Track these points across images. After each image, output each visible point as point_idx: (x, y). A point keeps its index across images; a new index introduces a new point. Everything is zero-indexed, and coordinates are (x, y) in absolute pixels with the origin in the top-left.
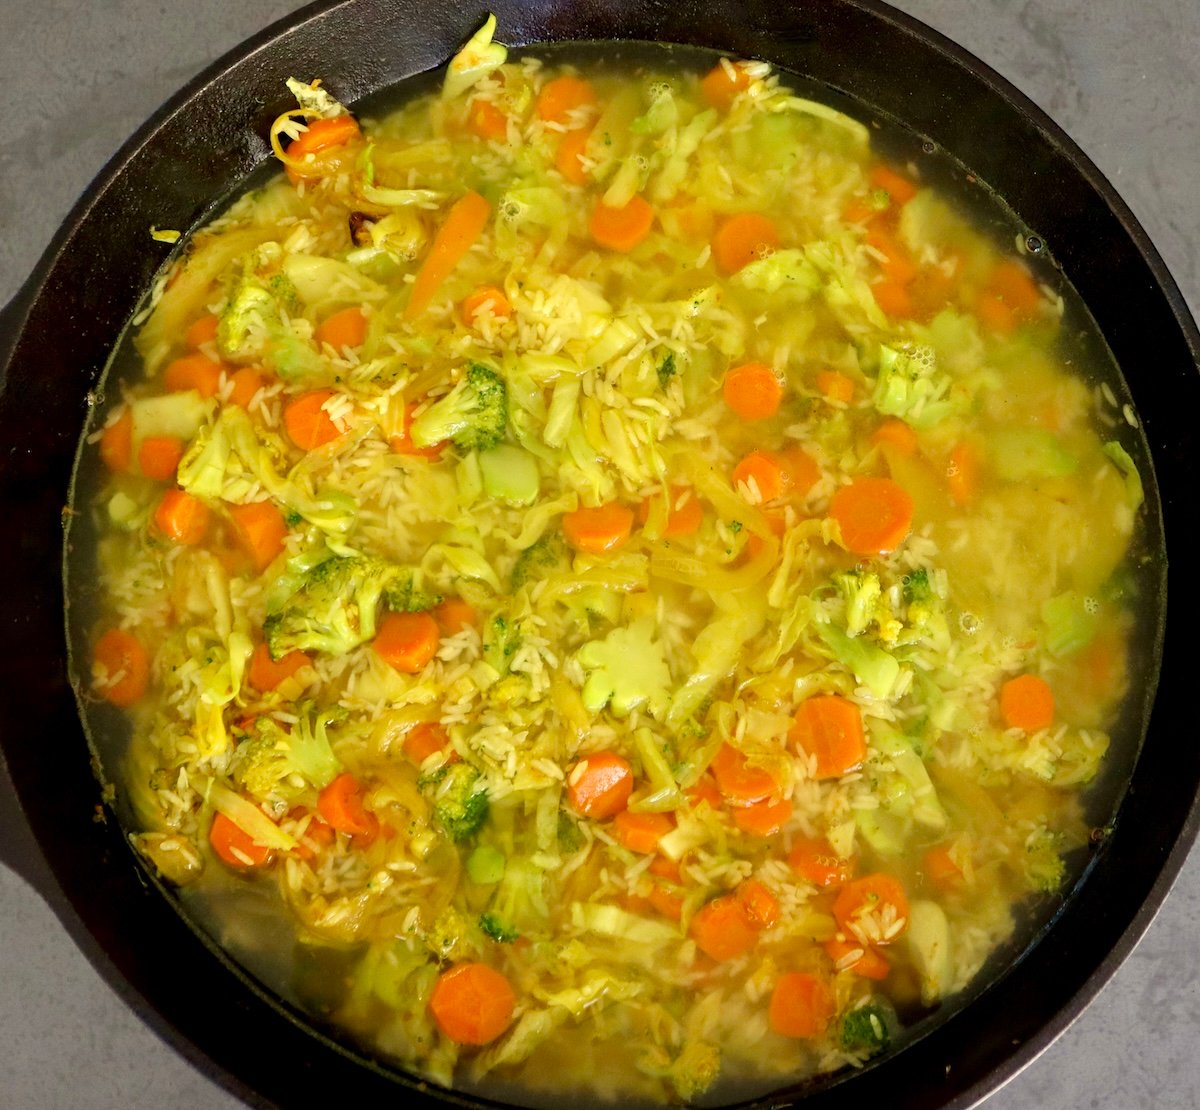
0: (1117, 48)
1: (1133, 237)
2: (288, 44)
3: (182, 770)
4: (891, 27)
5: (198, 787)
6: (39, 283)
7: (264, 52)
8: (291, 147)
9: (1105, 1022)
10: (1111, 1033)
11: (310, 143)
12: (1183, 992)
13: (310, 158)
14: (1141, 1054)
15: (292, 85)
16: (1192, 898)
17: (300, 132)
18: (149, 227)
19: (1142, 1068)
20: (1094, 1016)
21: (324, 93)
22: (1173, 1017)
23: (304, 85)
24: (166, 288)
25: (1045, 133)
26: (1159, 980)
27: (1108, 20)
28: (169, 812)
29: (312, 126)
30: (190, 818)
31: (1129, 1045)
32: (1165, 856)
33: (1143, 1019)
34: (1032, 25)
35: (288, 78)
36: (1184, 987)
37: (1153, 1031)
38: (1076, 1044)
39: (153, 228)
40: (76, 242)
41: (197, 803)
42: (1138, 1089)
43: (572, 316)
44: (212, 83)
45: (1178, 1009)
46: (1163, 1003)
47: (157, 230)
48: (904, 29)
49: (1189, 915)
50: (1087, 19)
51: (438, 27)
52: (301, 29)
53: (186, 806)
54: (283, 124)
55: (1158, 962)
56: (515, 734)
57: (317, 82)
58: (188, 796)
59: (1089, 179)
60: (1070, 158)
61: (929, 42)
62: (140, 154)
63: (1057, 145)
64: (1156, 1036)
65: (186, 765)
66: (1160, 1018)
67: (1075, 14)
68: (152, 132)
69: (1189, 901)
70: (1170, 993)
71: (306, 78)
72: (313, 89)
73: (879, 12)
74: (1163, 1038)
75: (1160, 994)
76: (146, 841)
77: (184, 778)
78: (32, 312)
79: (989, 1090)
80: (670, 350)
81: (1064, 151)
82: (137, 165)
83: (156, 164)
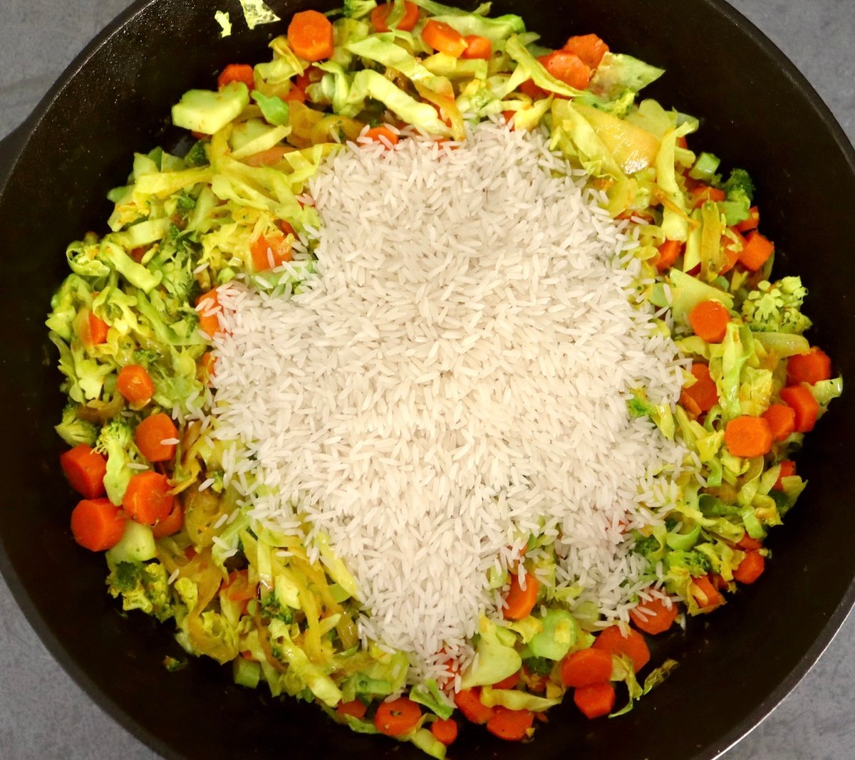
1: (846, 156)
25: (788, 74)
40: (69, 89)
60: (806, 95)
62: (122, 30)
63: (796, 83)
78: (32, 137)
82: (120, 38)
83: (134, 39)
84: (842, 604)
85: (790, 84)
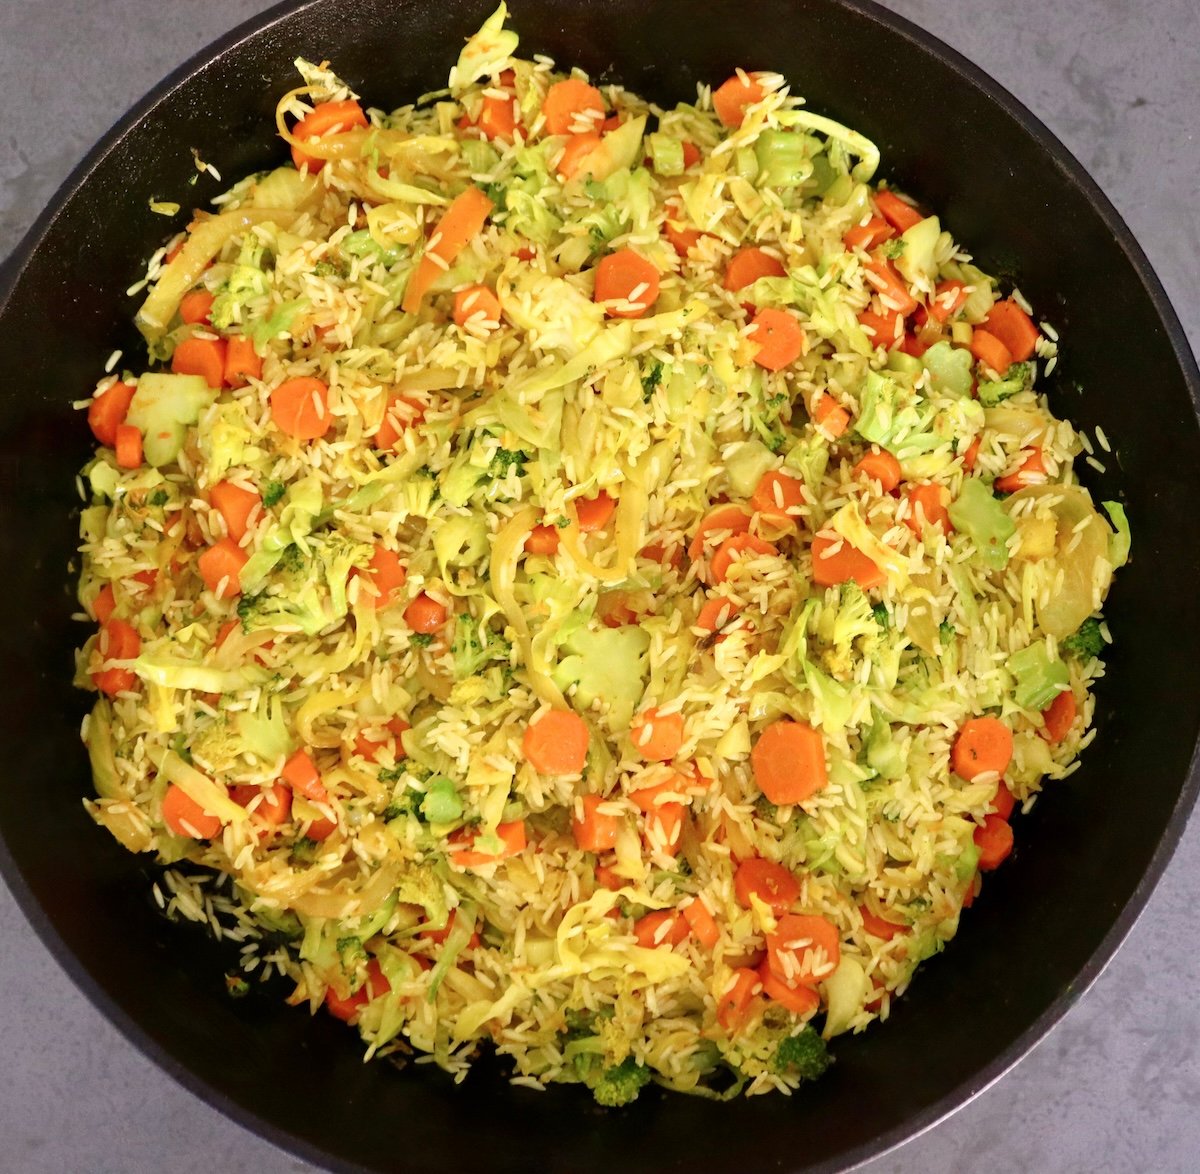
0: (1163, 106)
1: (1142, 276)
2: (298, 23)
3: (140, 739)
4: (910, 43)
5: (154, 757)
6: (32, 245)
7: (273, 30)
8: (296, 128)
9: (1095, 1096)
10: (1100, 1107)
11: (315, 125)
12: (1176, 1071)
13: (315, 140)
14: (1130, 1130)
15: (301, 64)
16: (1191, 977)
17: (305, 113)
18: (148, 198)
19: (1130, 1145)
20: (1085, 1089)
21: (332, 75)
22: (1165, 1096)
23: (312, 65)
24: (164, 261)
25: (1060, 164)
26: (1151, 1057)
27: (1156, 77)
28: (124, 781)
29: (318, 108)
30: (144, 787)
31: (1118, 1121)
32: (1117, 913)
33: (1134, 1095)
34: (1077, 79)
35: (296, 57)
36: (1177, 1066)
37: (1143, 1108)
38: (1065, 1116)
39: (152, 200)
40: (71, 208)
41: (152, 774)
42: (1124, 1165)
43: (562, 320)
44: (218, 57)
45: (1170, 1088)
46: (1155, 1080)
47: (156, 201)
48: (923, 47)
49: (1186, 993)
50: (1134, 76)
51: (451, 16)
52: (312, 8)
53: (141, 775)
54: (289, 104)
55: (1153, 1039)
56: (471, 733)
57: (325, 64)
58: (143, 766)
59: (1102, 214)
60: (1086, 192)
61: (948, 63)
62: (141, 124)
63: (1071, 176)
64: (1146, 1113)
65: (144, 735)
66: (1151, 1096)
67: (1123, 70)
68: (154, 103)
69: (1188, 980)
70: (1162, 1071)
71: (316, 60)
72: (322, 71)
73: (900, 28)
74: (1153, 1115)
75: (1153, 1071)
76: (99, 806)
77: (141, 747)
78: (23, 275)
79: (914, 1131)
80: (658, 360)
81: (1079, 184)
82: (138, 135)
83: (158, 136)
84: (1138, 891)
85: (1064, 179)
